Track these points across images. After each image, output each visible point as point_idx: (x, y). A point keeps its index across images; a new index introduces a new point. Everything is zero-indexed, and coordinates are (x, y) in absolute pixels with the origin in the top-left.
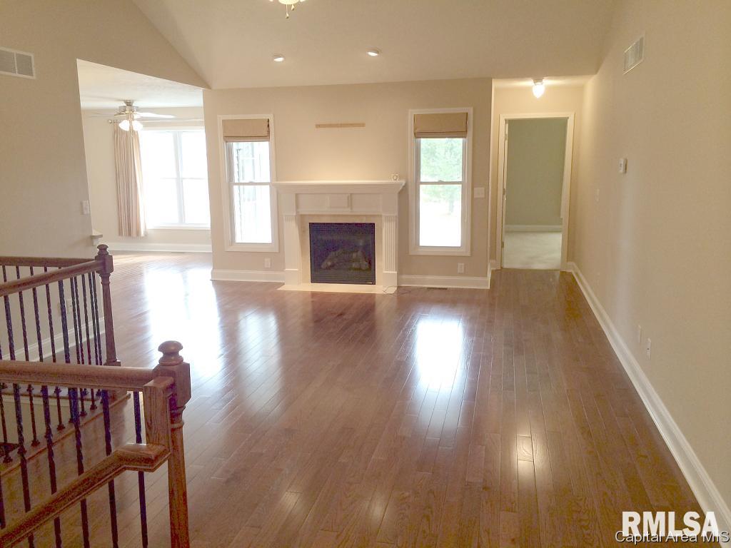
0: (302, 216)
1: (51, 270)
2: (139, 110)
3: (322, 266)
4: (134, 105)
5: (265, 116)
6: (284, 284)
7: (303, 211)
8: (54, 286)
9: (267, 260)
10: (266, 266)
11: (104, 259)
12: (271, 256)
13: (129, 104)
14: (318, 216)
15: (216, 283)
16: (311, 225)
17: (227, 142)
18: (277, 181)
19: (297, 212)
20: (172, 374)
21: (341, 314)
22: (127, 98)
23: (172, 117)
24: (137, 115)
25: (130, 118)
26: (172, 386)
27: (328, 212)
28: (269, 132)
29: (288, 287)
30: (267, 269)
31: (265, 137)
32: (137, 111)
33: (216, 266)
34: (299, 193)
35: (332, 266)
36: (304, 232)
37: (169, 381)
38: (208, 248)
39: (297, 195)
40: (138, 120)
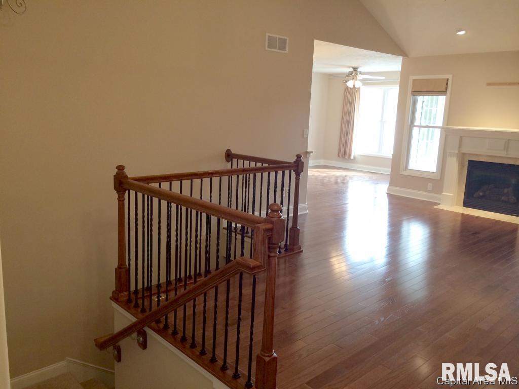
0: (464, 154)
1: (265, 165)
2: (361, 73)
3: (475, 195)
4: (358, 70)
5: (446, 77)
6: (439, 204)
7: (465, 150)
8: (265, 174)
9: (430, 185)
10: (429, 189)
11: (298, 164)
12: (434, 183)
13: (355, 69)
14: (477, 155)
15: (390, 196)
16: (470, 161)
17: (413, 95)
18: (447, 125)
19: (459, 151)
20: (272, 223)
21: (475, 233)
22: (354, 65)
23: (384, 78)
24: (360, 77)
25: (354, 79)
26: (271, 230)
27: (485, 153)
28: (447, 88)
29: (442, 207)
30: (429, 191)
31: (443, 92)
32: (360, 74)
33: (392, 184)
34: (463, 136)
35: (483, 196)
36: (463, 166)
37: (269, 226)
38: (388, 171)
39: (461, 137)
40: (360, 80)
